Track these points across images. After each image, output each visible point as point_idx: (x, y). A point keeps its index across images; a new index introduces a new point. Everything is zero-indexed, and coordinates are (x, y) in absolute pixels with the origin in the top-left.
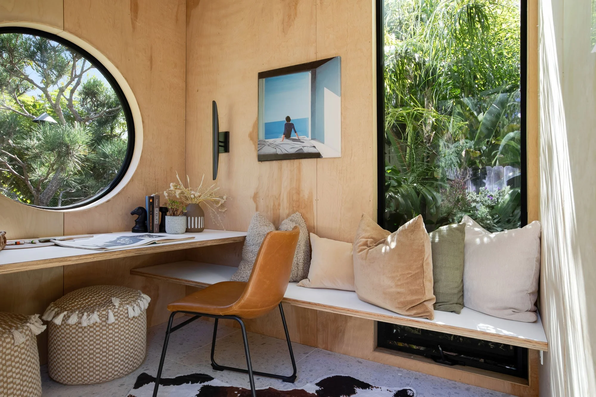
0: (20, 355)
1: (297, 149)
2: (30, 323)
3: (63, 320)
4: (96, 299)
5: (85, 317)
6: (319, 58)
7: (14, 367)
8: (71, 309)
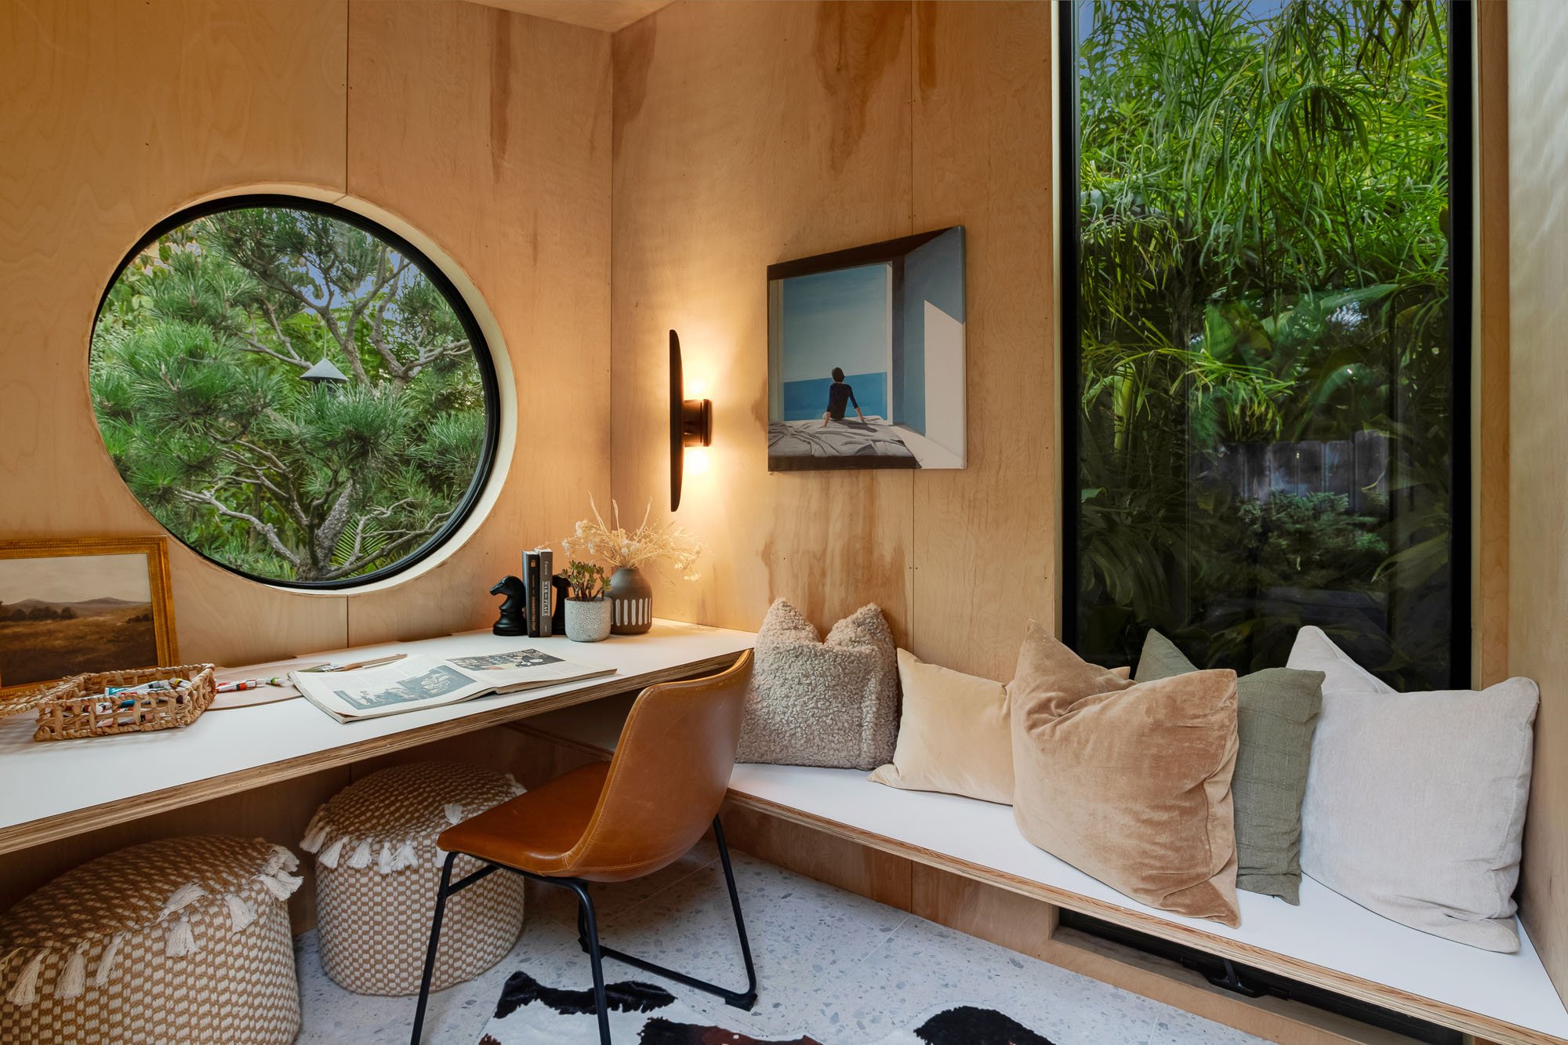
0: (245, 952)
1: (860, 446)
2: (267, 875)
3: (341, 856)
4: (412, 804)
5: (386, 853)
6: (918, 230)
7: (234, 979)
8: (357, 830)
